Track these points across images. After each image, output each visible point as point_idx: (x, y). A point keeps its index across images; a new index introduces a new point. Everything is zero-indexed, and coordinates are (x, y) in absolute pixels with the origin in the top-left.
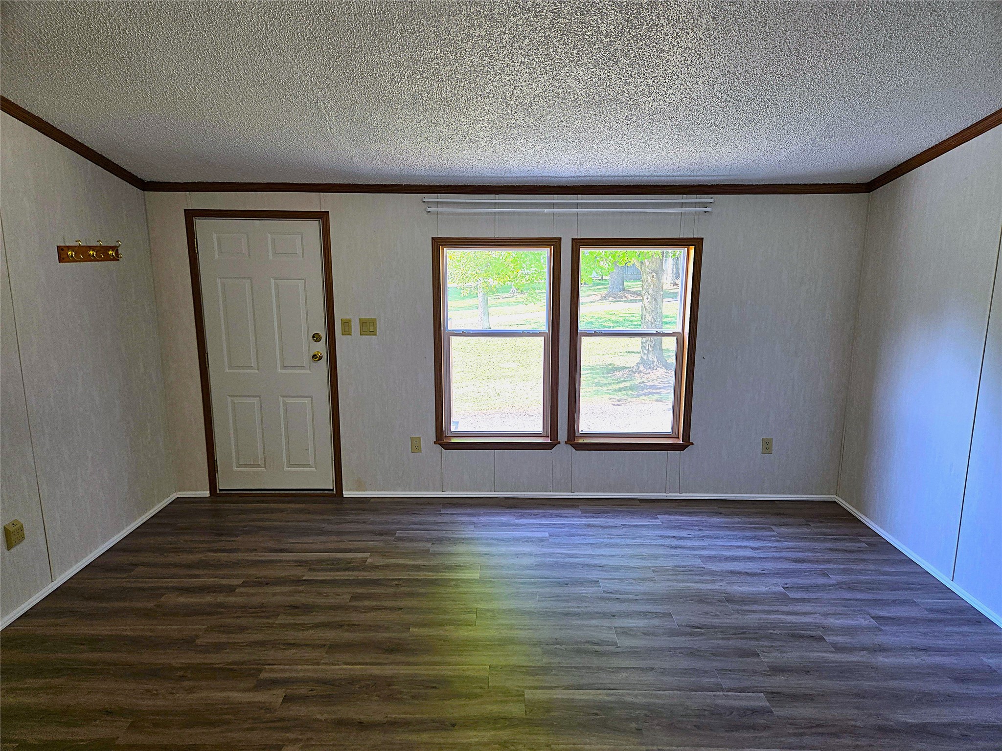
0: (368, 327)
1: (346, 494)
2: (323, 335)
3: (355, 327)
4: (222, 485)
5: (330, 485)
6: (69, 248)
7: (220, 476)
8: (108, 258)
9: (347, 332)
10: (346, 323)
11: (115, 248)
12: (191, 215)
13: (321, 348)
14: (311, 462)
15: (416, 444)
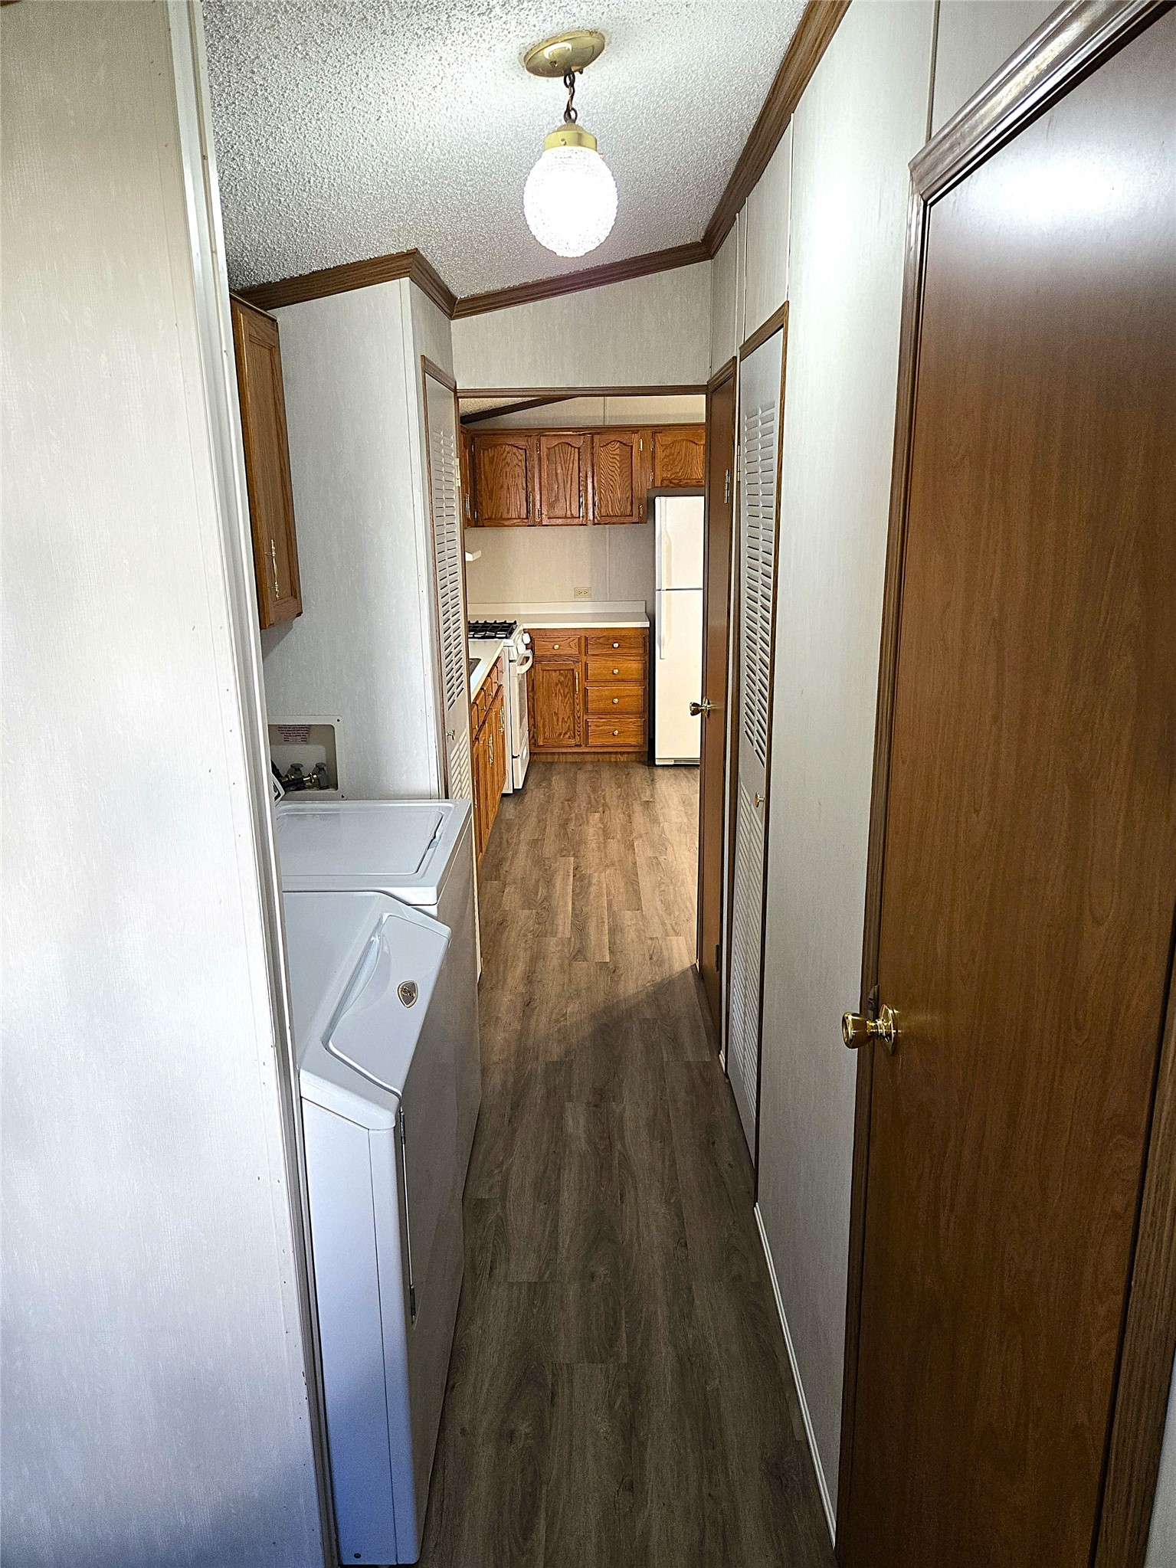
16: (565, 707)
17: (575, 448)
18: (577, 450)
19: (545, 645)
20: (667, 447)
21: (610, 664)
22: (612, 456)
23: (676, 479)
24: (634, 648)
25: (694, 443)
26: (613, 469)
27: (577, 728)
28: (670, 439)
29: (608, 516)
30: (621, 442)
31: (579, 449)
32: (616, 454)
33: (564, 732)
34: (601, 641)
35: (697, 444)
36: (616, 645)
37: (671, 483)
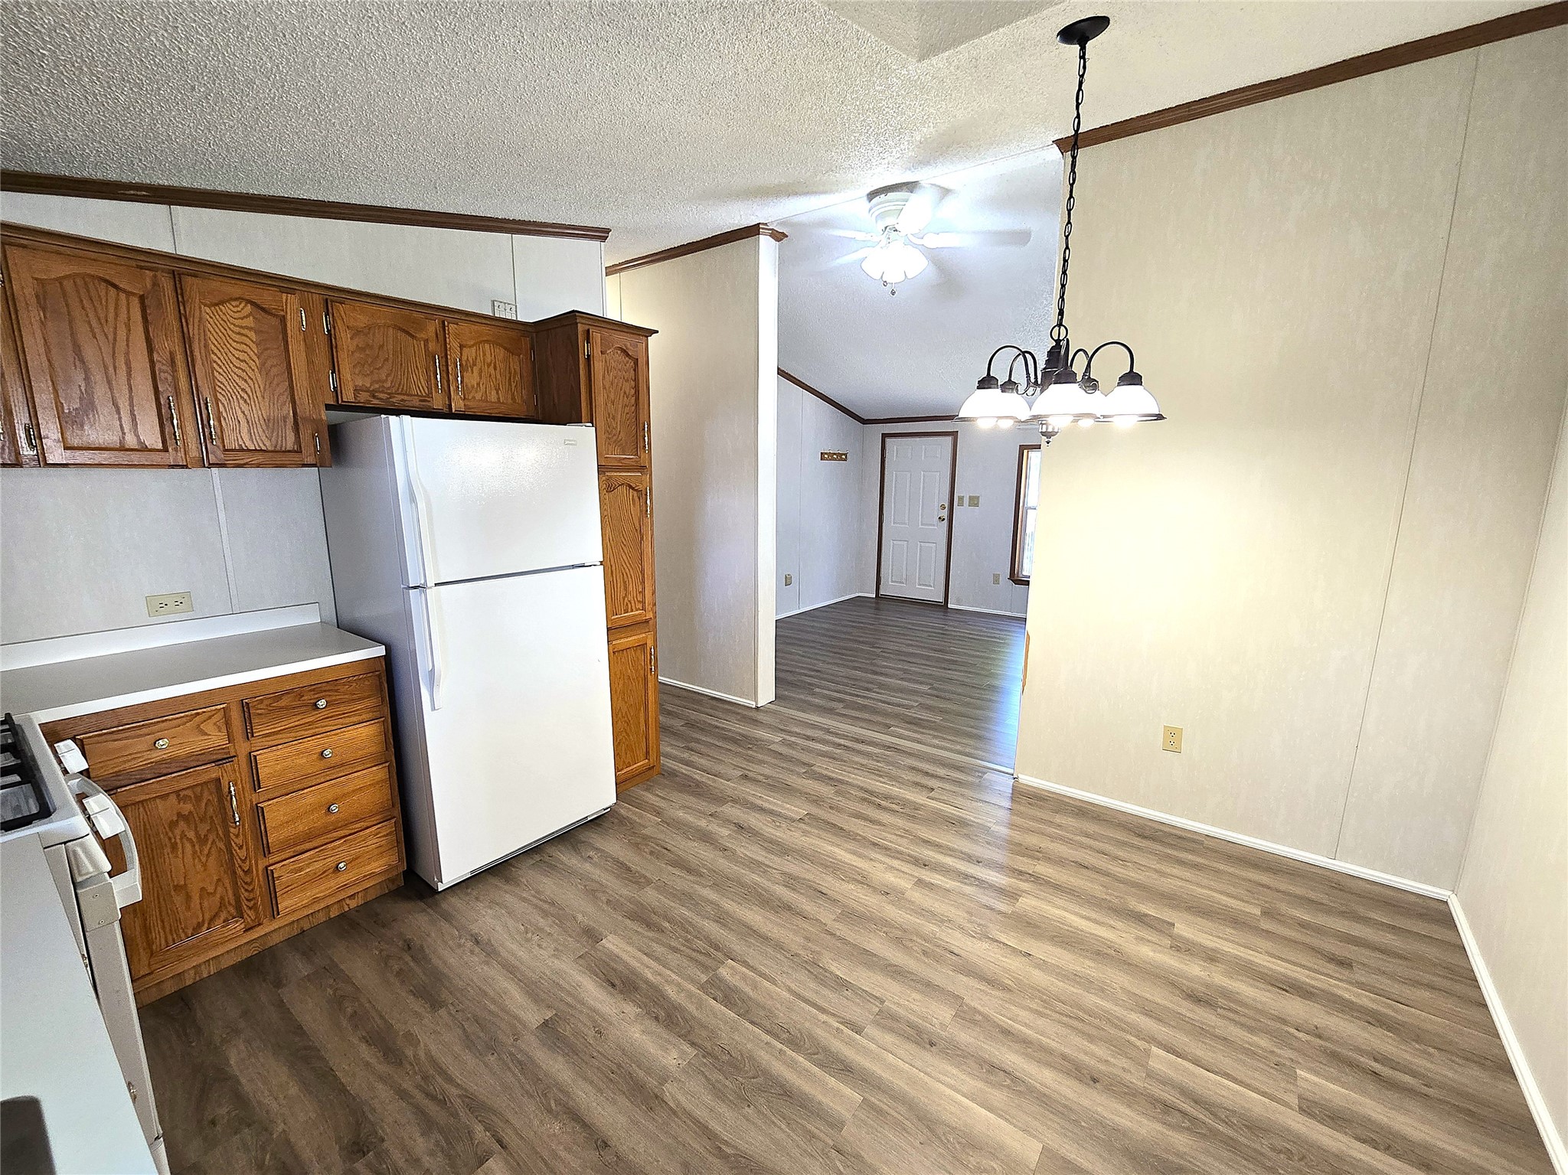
0: (974, 501)
1: (949, 606)
2: (946, 506)
3: (966, 501)
4: (882, 592)
5: (941, 600)
6: (826, 453)
7: (881, 586)
8: (842, 460)
9: (961, 504)
10: (961, 499)
11: (846, 455)
12: (884, 436)
13: (945, 514)
14: (932, 585)
15: (996, 579)
16: (204, 865)
17: (129, 294)
18: (135, 303)
19: (126, 747)
20: (357, 332)
21: (310, 743)
22: (237, 329)
23: (383, 392)
24: (359, 699)
25: (408, 333)
26: (242, 356)
27: (244, 894)
28: (362, 320)
29: (243, 450)
30: (253, 304)
31: (142, 298)
32: (247, 328)
33: (207, 916)
34: (282, 703)
35: (413, 337)
36: (322, 703)
37: (374, 397)
